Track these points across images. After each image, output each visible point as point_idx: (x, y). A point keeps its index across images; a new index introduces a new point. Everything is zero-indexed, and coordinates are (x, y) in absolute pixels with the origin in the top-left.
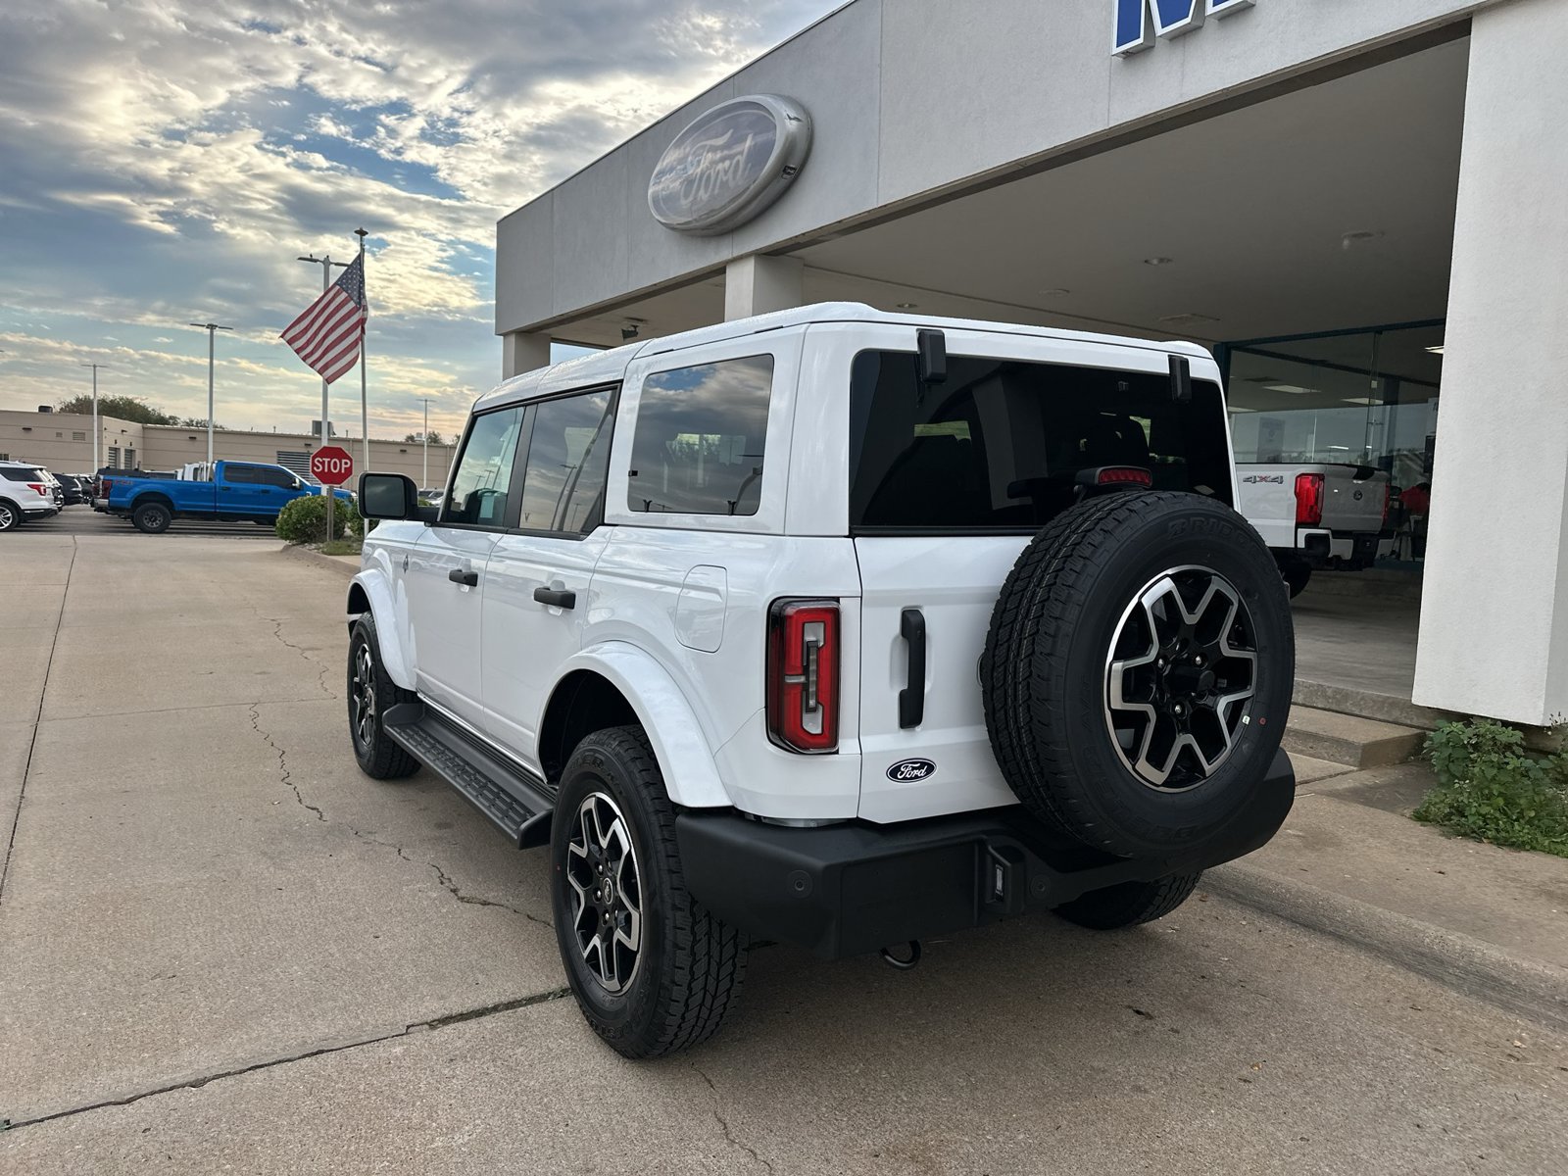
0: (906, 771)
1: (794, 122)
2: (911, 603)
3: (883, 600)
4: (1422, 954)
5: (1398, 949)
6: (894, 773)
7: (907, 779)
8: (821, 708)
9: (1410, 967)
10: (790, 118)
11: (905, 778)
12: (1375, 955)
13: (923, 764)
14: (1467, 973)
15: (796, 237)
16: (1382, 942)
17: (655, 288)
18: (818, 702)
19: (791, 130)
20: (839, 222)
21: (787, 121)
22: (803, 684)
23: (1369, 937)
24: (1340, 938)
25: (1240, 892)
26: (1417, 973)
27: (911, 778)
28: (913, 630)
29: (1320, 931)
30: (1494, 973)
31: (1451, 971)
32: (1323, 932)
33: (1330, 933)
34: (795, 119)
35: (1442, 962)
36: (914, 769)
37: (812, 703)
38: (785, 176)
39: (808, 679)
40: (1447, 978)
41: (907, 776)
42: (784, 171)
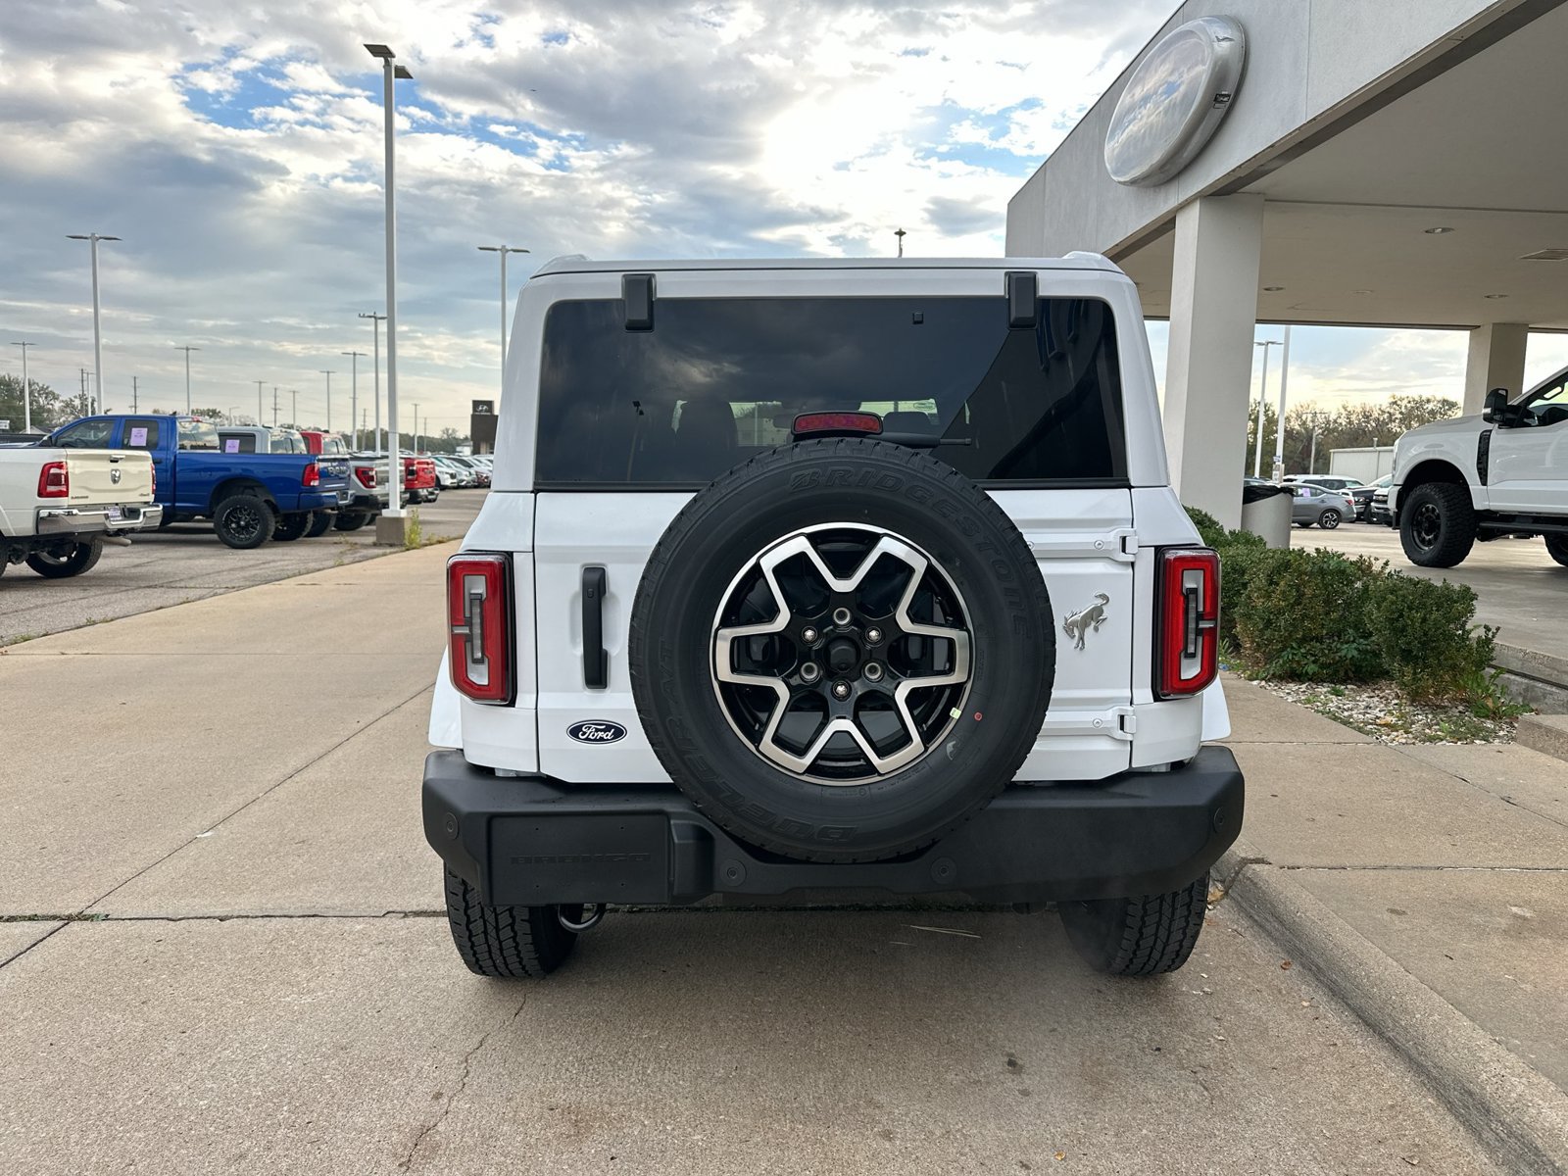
0: (590, 732)
1: (1225, 44)
2: (594, 560)
3: (561, 556)
4: (1471, 1094)
5: (1448, 1080)
6: (575, 732)
7: (590, 740)
8: (486, 660)
9: (1451, 1107)
10: (1219, 40)
11: (587, 739)
12: (1422, 1082)
13: (608, 728)
14: (1511, 1134)
15: (1233, 171)
16: (1436, 1066)
17: (1118, 250)
18: (483, 654)
19: (1220, 53)
20: (1272, 146)
21: (1216, 44)
22: (466, 635)
23: (1425, 1056)
24: (1395, 1047)
25: (1322, 965)
26: (1457, 1118)
27: (595, 740)
28: (595, 588)
29: (1379, 1034)
30: (1539, 1143)
31: (1493, 1126)
32: (1381, 1035)
33: (1388, 1040)
34: (1224, 39)
35: (1488, 1111)
36: (597, 730)
37: (479, 655)
38: (1217, 105)
39: (471, 630)
40: (1487, 1135)
41: (590, 737)
42: (1216, 100)
